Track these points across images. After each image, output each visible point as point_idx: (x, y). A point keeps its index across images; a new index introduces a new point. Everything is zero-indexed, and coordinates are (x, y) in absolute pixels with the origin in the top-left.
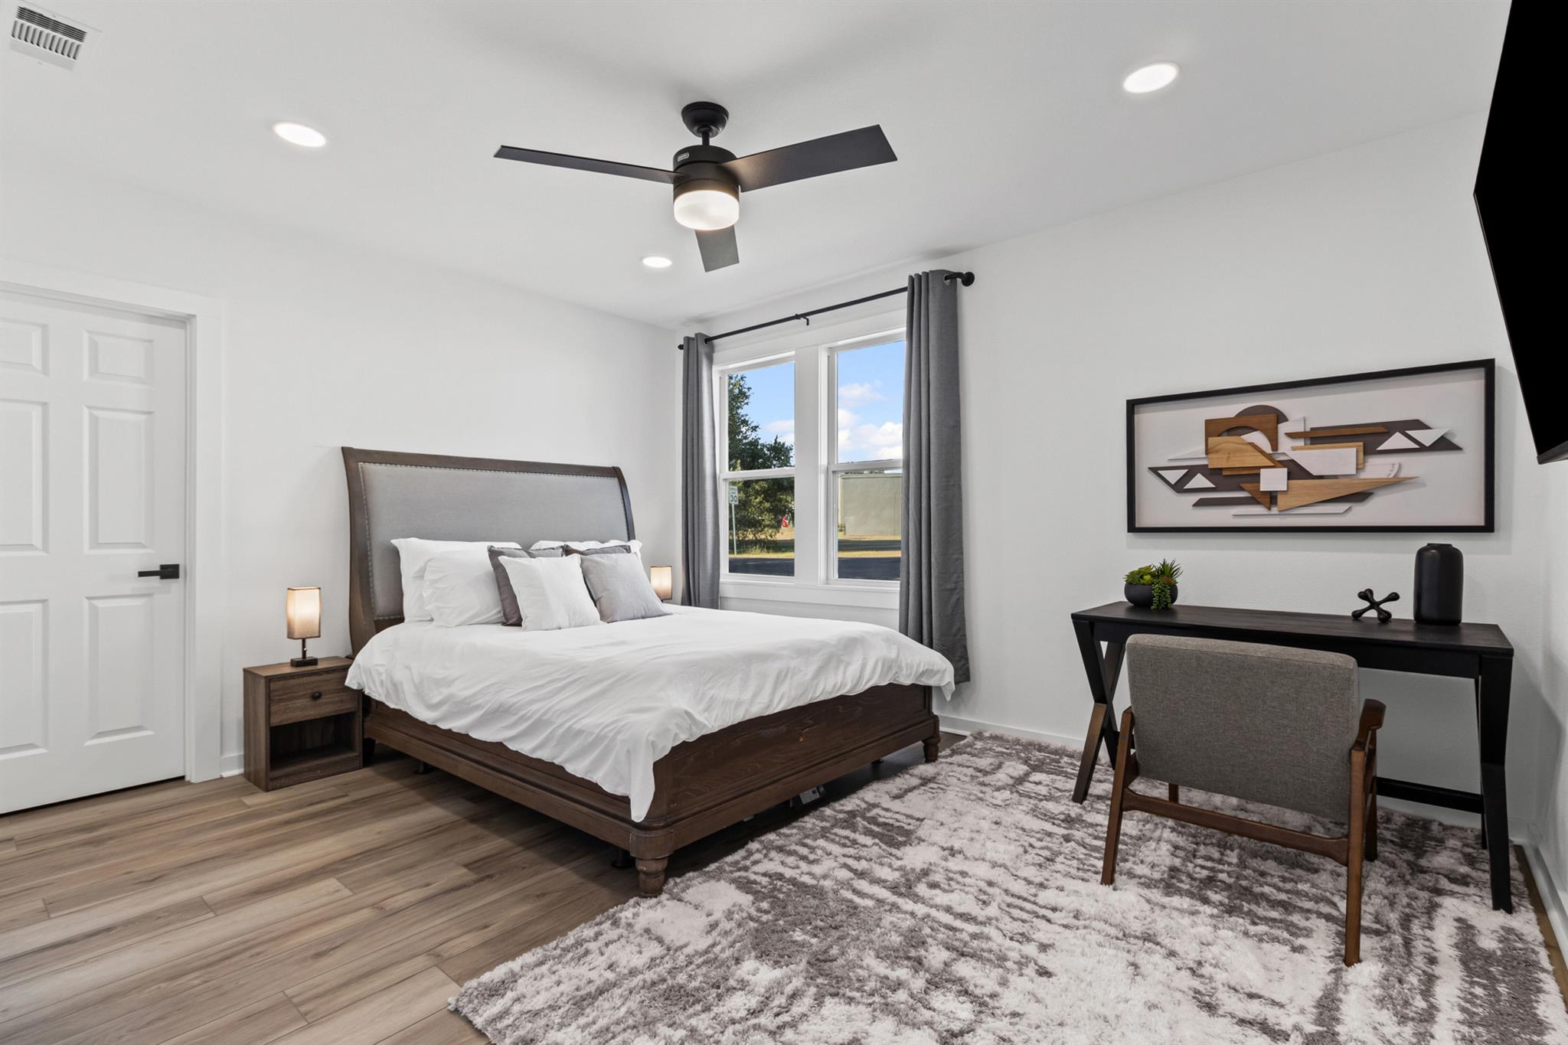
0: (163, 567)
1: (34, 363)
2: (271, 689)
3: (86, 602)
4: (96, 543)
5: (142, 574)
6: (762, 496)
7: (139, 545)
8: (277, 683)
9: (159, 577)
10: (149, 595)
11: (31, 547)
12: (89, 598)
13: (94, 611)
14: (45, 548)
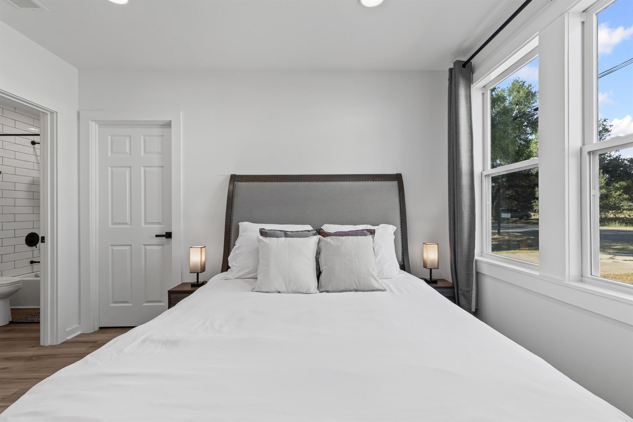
0: (167, 233)
1: (127, 151)
2: (171, 298)
3: (143, 246)
4: (146, 223)
5: (157, 236)
6: (622, 190)
7: (159, 223)
8: (173, 295)
9: (165, 237)
10: (163, 245)
11: (127, 224)
12: (144, 245)
13: (145, 249)
14: (131, 225)
